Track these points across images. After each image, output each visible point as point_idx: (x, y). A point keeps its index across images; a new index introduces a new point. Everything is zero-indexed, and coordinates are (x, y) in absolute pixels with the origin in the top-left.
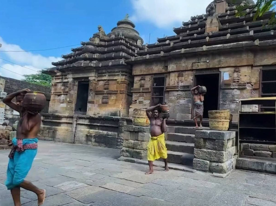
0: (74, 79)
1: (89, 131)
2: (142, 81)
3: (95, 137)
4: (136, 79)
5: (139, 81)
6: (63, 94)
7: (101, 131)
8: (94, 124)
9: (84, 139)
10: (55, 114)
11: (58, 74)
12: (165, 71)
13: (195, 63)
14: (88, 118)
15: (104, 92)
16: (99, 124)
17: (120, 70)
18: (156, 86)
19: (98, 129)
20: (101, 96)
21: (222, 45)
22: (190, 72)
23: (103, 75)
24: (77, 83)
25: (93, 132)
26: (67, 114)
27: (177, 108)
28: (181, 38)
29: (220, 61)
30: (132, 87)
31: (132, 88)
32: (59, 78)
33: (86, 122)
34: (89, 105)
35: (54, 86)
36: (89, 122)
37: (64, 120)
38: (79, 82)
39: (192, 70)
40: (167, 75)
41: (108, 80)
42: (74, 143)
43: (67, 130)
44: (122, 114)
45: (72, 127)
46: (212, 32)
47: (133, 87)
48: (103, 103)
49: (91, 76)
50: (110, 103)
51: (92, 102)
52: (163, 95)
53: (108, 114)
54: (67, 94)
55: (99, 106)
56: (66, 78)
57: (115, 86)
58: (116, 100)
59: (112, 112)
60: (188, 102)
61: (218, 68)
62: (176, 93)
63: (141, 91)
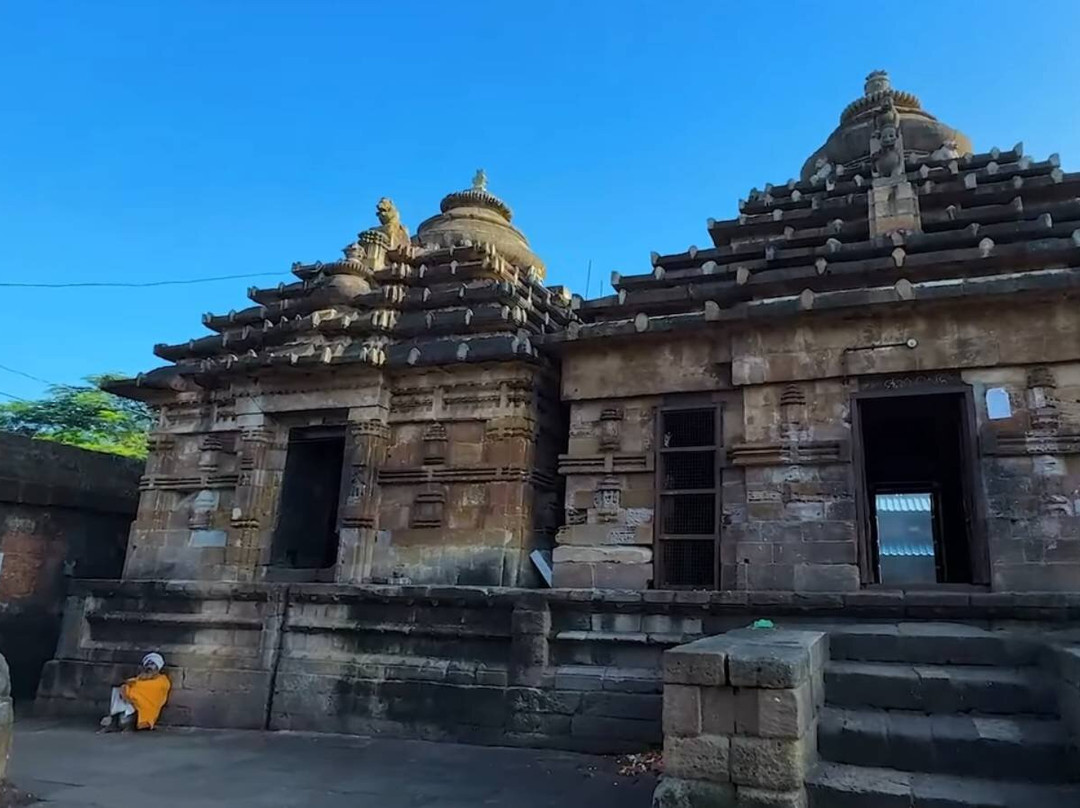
0: (273, 417)
1: (354, 661)
2: (610, 426)
3: (386, 691)
4: (580, 418)
5: (595, 424)
6: (206, 488)
7: (421, 661)
8: (379, 627)
9: (325, 703)
10: (164, 585)
11: (184, 397)
12: (717, 383)
13: (855, 349)
14: (345, 600)
15: (426, 476)
16: (406, 629)
17: (503, 377)
18: (671, 445)
19: (403, 652)
20: (405, 495)
21: (960, 281)
22: (835, 388)
23: (421, 399)
24: (283, 439)
25: (377, 665)
26: (227, 582)
27: (790, 539)
28: (770, 253)
29: (962, 344)
30: (562, 453)
31: (560, 457)
32: (190, 417)
33: (339, 617)
34: (348, 537)
35: (161, 449)
36: (351, 618)
37: (210, 612)
38: (295, 434)
39: (844, 379)
40: (726, 398)
41: (442, 422)
42: (268, 727)
43: (230, 661)
44: (514, 574)
45: (255, 645)
46: (902, 231)
47: (566, 452)
48: (416, 525)
49: (360, 403)
50: (452, 525)
51: (363, 523)
52: (713, 486)
53: (448, 577)
54: (231, 484)
55: (400, 537)
56: (224, 417)
57: (479, 447)
58: (486, 510)
59: (464, 566)
60: (840, 512)
61: (957, 372)
62: (777, 477)
63: (608, 468)
